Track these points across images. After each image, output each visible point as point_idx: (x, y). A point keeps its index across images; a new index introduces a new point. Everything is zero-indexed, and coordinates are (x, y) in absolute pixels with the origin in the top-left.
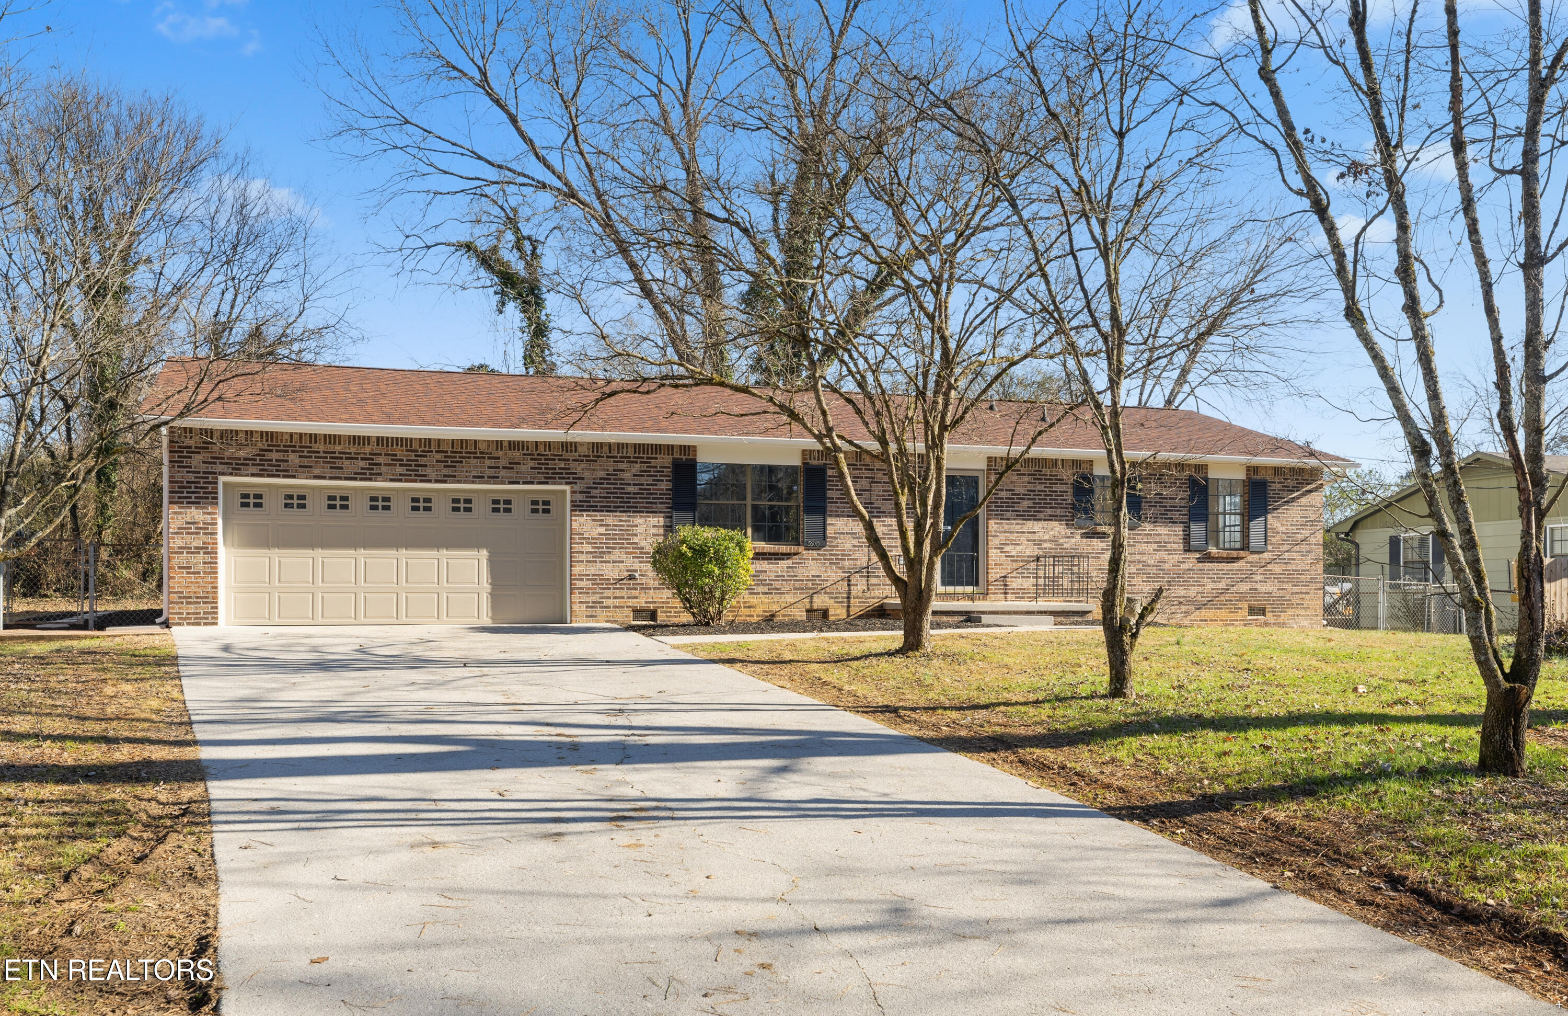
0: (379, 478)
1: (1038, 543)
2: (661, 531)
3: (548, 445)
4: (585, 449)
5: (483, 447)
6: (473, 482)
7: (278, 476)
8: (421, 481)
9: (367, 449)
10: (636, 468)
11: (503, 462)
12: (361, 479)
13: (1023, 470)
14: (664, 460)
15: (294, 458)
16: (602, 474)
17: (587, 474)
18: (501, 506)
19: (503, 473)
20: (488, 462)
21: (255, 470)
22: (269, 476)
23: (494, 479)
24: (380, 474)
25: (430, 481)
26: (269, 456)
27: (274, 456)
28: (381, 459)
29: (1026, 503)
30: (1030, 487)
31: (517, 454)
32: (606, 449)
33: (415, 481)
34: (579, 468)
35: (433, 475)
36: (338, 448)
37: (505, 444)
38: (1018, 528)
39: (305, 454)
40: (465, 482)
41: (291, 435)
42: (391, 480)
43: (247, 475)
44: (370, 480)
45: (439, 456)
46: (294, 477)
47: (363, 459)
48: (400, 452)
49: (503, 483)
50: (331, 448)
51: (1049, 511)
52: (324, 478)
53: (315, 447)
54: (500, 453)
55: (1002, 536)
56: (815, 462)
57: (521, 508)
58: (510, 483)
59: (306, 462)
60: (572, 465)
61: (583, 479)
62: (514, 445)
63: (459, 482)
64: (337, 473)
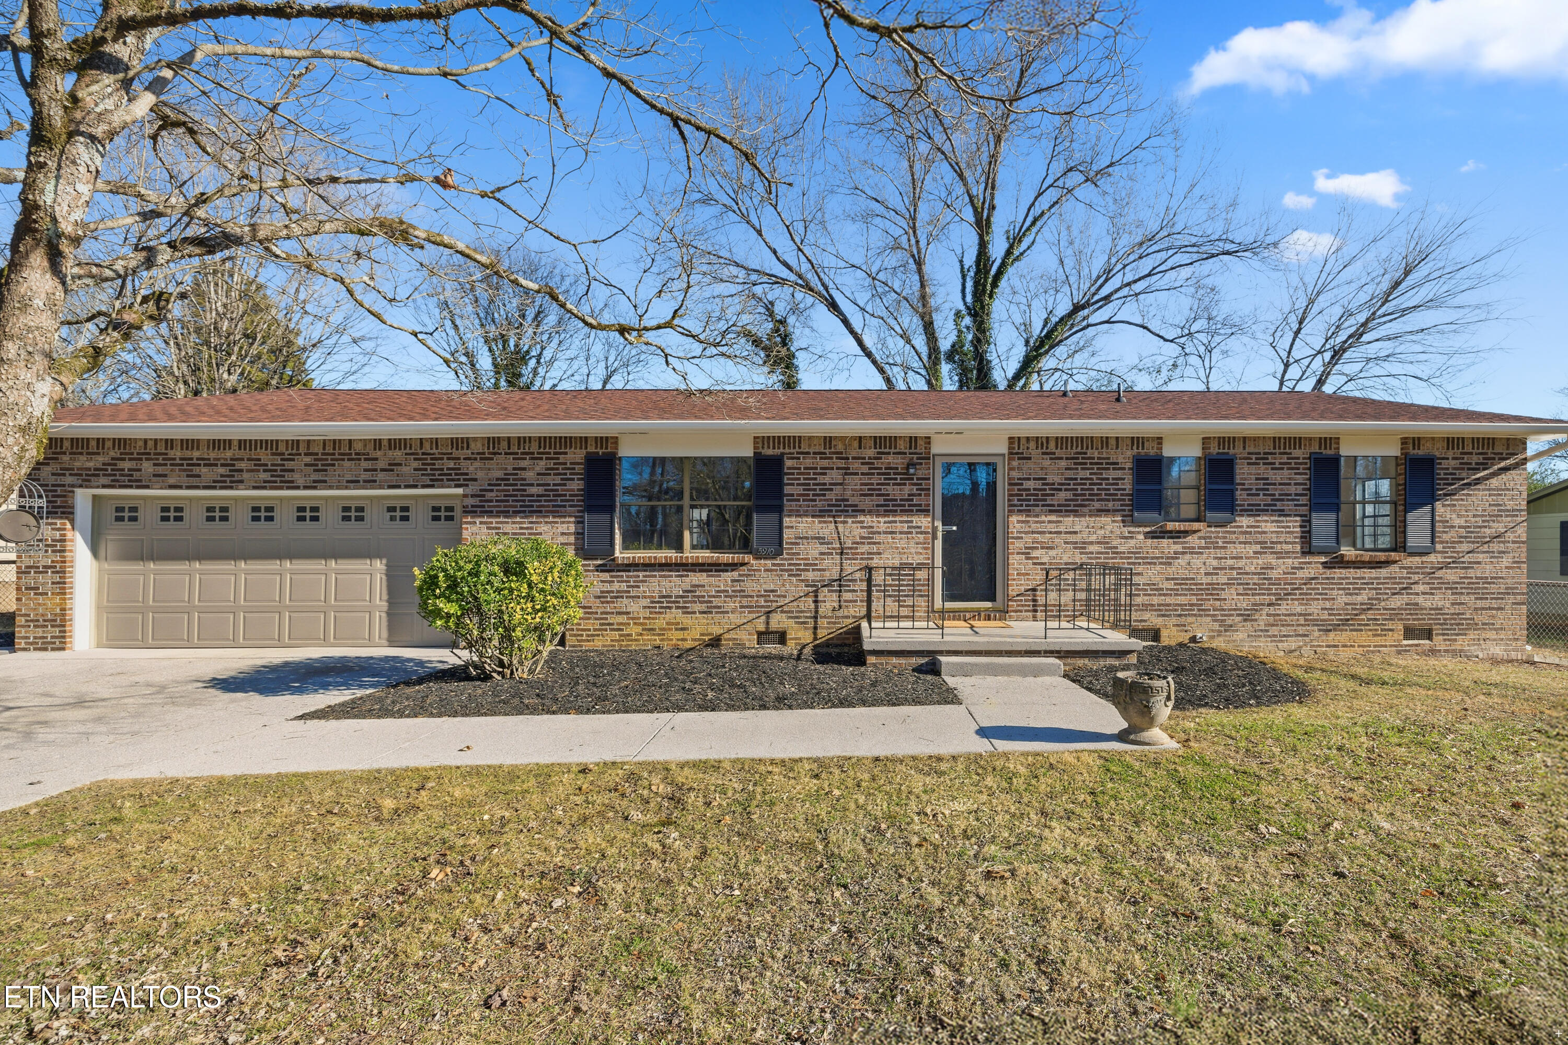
0: (241, 486)
1: (1081, 546)
2: (572, 539)
3: (436, 442)
4: (479, 444)
5: (358, 447)
6: (346, 488)
7: (131, 487)
8: (288, 488)
9: (229, 454)
10: (541, 465)
11: (381, 464)
12: (222, 488)
13: (1059, 453)
14: (577, 455)
15: (147, 467)
16: (500, 474)
17: (480, 475)
18: (400, 513)
19: (381, 476)
20: (365, 464)
21: (104, 480)
22: (121, 487)
23: (371, 483)
24: (241, 482)
25: (298, 488)
26: (121, 465)
27: (127, 465)
28: (243, 465)
29: (1062, 495)
30: (1070, 474)
31: (398, 454)
32: (504, 444)
33: (281, 488)
34: (471, 468)
35: (301, 481)
36: (196, 454)
37: (385, 443)
38: (1052, 527)
39: (161, 461)
40: (338, 488)
41: (146, 441)
42: (255, 488)
43: (98, 487)
44: (231, 488)
45: (308, 459)
46: (147, 487)
47: (222, 465)
48: (265, 456)
49: (381, 487)
50: (188, 454)
51: (1097, 505)
52: (180, 487)
53: (171, 453)
54: (379, 454)
55: (1028, 539)
56: (769, 452)
57: (420, 515)
58: (390, 487)
59: (160, 470)
60: (464, 464)
61: (475, 480)
62: (394, 444)
63: (331, 488)
64: (194, 481)
